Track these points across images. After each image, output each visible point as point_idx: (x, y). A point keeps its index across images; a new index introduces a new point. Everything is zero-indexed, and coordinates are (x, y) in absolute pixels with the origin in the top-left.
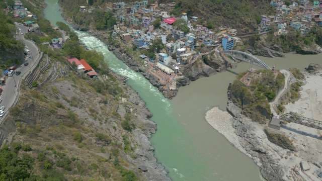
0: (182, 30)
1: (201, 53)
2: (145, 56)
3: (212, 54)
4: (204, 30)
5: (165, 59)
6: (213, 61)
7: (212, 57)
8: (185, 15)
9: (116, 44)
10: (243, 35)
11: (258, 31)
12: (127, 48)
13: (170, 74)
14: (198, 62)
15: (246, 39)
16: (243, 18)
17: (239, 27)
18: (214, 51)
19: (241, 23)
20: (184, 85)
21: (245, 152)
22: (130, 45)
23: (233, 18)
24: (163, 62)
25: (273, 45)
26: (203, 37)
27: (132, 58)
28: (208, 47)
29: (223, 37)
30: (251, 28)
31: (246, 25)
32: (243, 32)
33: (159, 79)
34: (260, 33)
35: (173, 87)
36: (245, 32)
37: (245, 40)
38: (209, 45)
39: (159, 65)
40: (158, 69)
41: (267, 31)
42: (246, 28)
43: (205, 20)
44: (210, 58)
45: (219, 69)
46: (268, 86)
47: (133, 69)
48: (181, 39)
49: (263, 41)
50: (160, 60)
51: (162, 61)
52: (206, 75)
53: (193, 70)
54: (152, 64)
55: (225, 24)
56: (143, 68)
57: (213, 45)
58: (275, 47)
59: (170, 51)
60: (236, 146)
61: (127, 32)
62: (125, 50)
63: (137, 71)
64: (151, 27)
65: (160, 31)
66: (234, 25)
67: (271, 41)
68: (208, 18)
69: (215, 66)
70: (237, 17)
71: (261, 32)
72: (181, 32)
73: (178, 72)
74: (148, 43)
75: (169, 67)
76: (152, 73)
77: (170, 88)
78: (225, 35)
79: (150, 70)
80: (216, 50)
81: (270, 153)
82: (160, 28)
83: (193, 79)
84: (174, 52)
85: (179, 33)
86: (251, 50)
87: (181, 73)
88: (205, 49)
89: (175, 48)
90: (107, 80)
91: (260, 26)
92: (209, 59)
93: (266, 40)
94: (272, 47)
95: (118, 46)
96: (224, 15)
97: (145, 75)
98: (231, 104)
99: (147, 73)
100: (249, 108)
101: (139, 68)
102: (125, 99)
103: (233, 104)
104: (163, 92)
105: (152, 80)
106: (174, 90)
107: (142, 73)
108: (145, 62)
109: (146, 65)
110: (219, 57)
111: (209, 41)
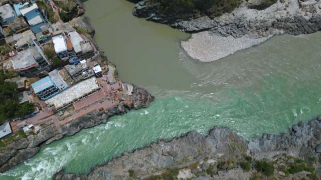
2: (7, 127)
21: (265, 39)
24: (57, 90)
39: (57, 101)
47: (25, 158)
50: (48, 95)
54: (41, 115)
56: (41, 136)
60: (256, 43)
76: (70, 119)
77: (130, 93)
79: (58, 123)
81: (278, 16)
97: (64, 136)
98: (185, 24)
99: (64, 129)
100: (218, 6)
101: (31, 145)
102: (180, 172)
103: (186, 22)
104: (135, 106)
105: (90, 123)
106: (133, 90)
107: (48, 142)
108: (26, 129)
109: (37, 128)
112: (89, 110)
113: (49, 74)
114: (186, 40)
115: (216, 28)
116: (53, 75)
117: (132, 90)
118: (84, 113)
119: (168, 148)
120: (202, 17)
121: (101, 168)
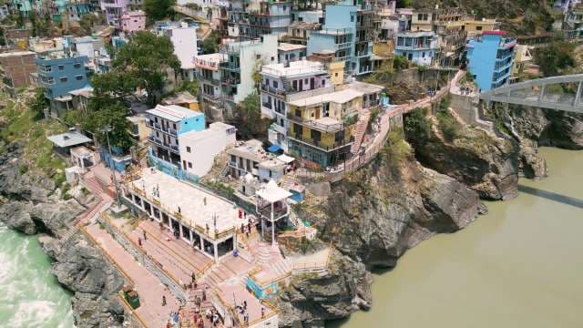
5: (184, 139)
6: (457, 143)
7: (445, 122)
13: (227, 246)
14: (397, 150)
17: (502, 10)
24: (176, 158)
28: (422, 72)
33: (134, 301)
38: (424, 61)
40: (137, 208)
44: (442, 127)
45: (486, 185)
50: (161, 152)
51: (169, 154)
52: (443, 223)
57: (438, 66)
59: (215, 89)
63: (21, 230)
69: (469, 167)
73: (282, 225)
75: (220, 190)
79: (90, 221)
80: (453, 87)
84: (245, 89)
87: (311, 233)
88: (410, 79)
92: (435, 132)
101: (39, 207)
107: (44, 238)
109: (77, 189)
110: (479, 121)
111: (421, 40)
112: (134, 269)
113: (218, 123)
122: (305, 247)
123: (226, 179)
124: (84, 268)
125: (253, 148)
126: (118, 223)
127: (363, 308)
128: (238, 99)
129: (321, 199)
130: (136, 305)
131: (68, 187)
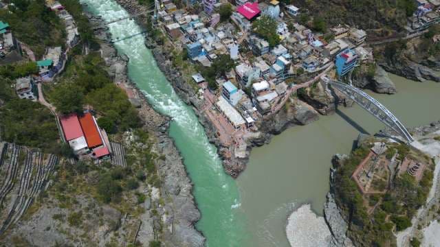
0: (266, 39)
1: (295, 83)
2: (202, 79)
3: (314, 85)
4: (307, 39)
6: (315, 98)
7: (314, 90)
8: (274, 6)
9: (158, 37)
10: (376, 40)
11: (406, 31)
12: (175, 53)
13: (238, 128)
14: (288, 105)
15: (381, 48)
16: (382, 11)
17: (371, 27)
18: (319, 80)
19: (376, 20)
20: (259, 146)
22: (179, 48)
23: (363, 11)
25: (426, 58)
26: (303, 54)
27: (181, 75)
28: (309, 74)
29: (339, 52)
30: (393, 28)
31: (386, 23)
32: (378, 36)
34: (408, 36)
35: (241, 154)
36: (382, 36)
37: (378, 49)
38: (310, 71)
39: (222, 103)
40: (218, 110)
41: (421, 30)
42: (385, 28)
43: (311, 15)
44: (311, 92)
45: (323, 110)
46: (402, 204)
48: (264, 56)
49: (411, 50)
50: (225, 95)
52: (299, 123)
53: (278, 120)
54: (212, 96)
55: (346, 22)
56: (197, 102)
57: (318, 69)
58: (429, 61)
59: (241, 81)
61: (175, 21)
62: (171, 54)
63: (187, 104)
64: (216, 17)
65: (230, 26)
66: (363, 23)
67: (425, 50)
68: (317, 11)
69: (318, 105)
70: (371, 9)
71: (411, 33)
72: (265, 44)
74: (207, 53)
76: (210, 116)
77: (236, 155)
78: (343, 45)
79: (207, 109)
80: (323, 76)
82: (231, 21)
83: (276, 133)
84: (248, 84)
85: (261, 45)
86: (385, 64)
87: (256, 129)
88: (303, 77)
89: (249, 79)
90: (132, 143)
91: (411, 22)
92: (308, 93)
93: (415, 49)
94: (425, 60)
95: (160, 41)
96: (347, 5)
97: (198, 116)
98: (332, 205)
99: (202, 114)
100: (360, 234)
101: (191, 98)
102: (157, 189)
103: (335, 205)
104: (225, 161)
105: (208, 131)
106: (241, 159)
107: (194, 108)
108: (201, 91)
109: (202, 97)
110: (327, 90)
111: (312, 63)
112: (218, 127)
113: (241, 90)
114: (313, 210)
115: (336, 242)
116: (240, 93)
117: (240, 157)
118: (216, 123)
119: (183, 190)
120: (345, 220)
121: (171, 142)
122: (255, 131)
123: (241, 108)
124: (206, 122)
125: (247, 103)
126: (214, 112)
127: (267, 144)
128: (246, 86)
129: (260, 122)
130: (219, 135)
131: (199, 95)
